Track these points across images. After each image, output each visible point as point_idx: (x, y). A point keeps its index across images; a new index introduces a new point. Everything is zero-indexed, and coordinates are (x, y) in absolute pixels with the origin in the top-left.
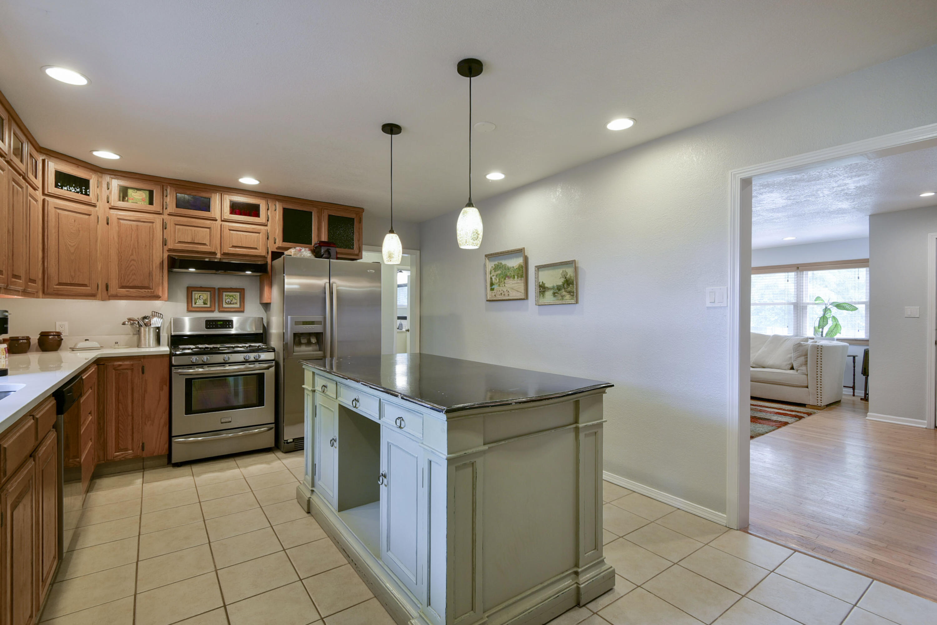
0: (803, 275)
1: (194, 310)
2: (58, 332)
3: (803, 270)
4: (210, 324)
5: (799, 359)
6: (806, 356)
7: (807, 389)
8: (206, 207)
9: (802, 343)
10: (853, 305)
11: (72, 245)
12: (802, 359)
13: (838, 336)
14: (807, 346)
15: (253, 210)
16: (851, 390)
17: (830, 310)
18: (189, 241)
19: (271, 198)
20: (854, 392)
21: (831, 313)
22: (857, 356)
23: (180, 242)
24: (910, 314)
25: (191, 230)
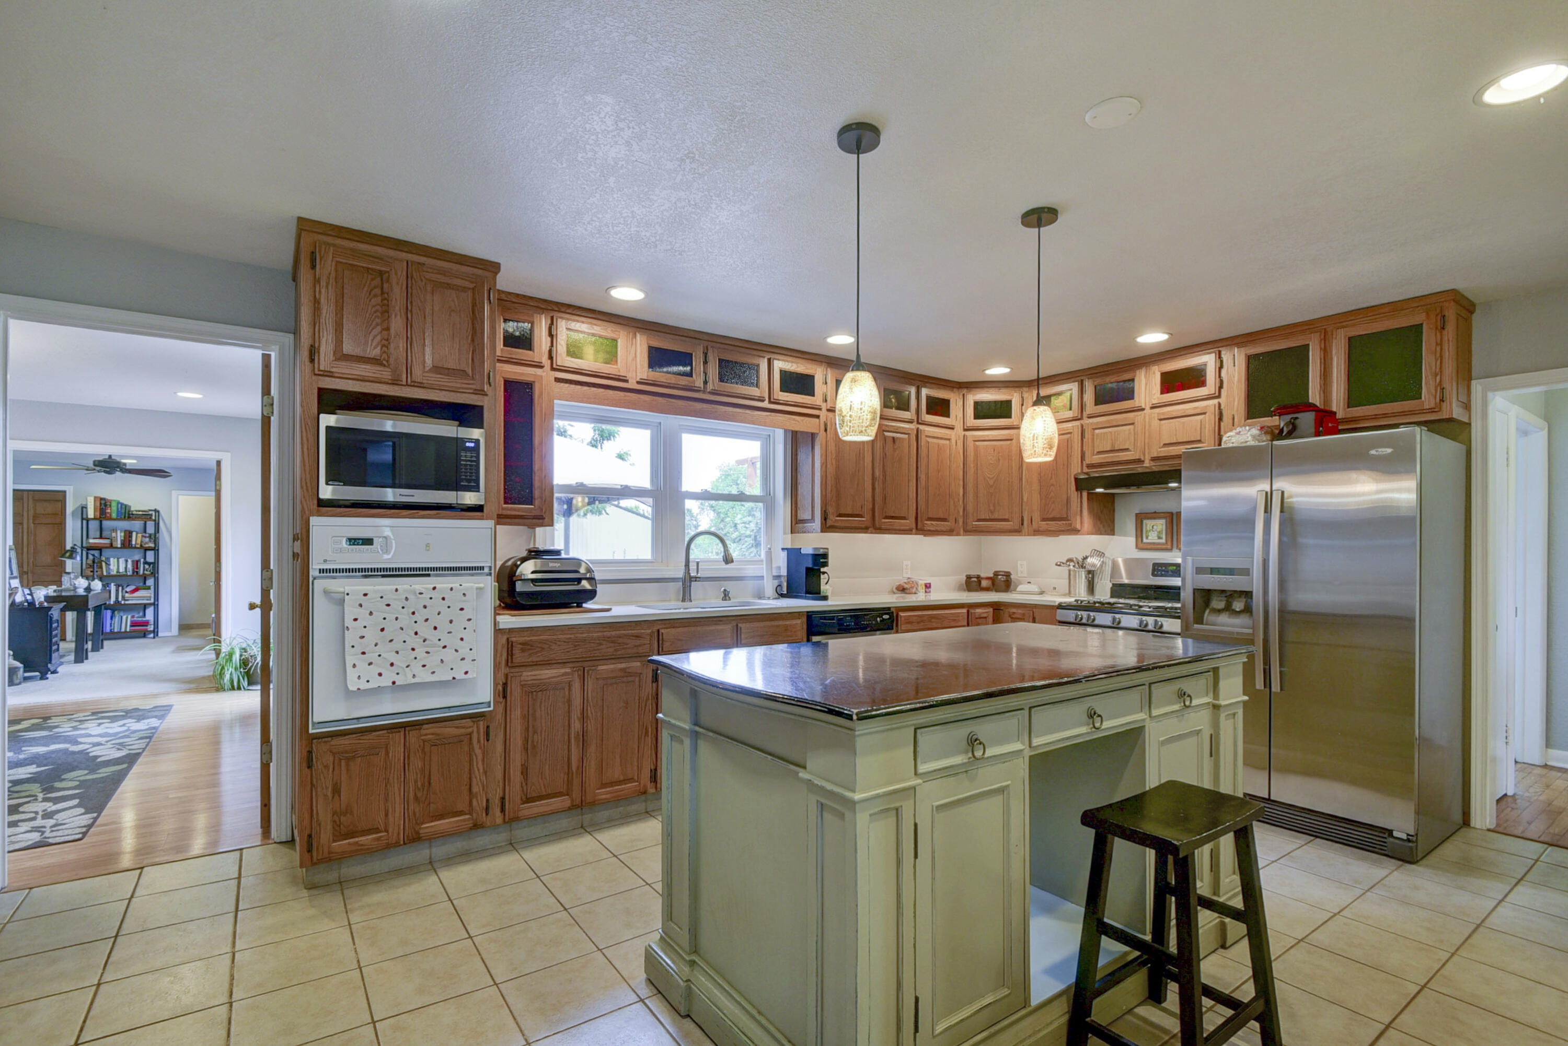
1: (1145, 547)
2: (1007, 572)
4: (1159, 569)
8: (1129, 395)
11: (991, 477)
15: (1193, 378)
18: (1108, 449)
19: (1226, 346)
23: (1099, 453)
25: (1111, 433)
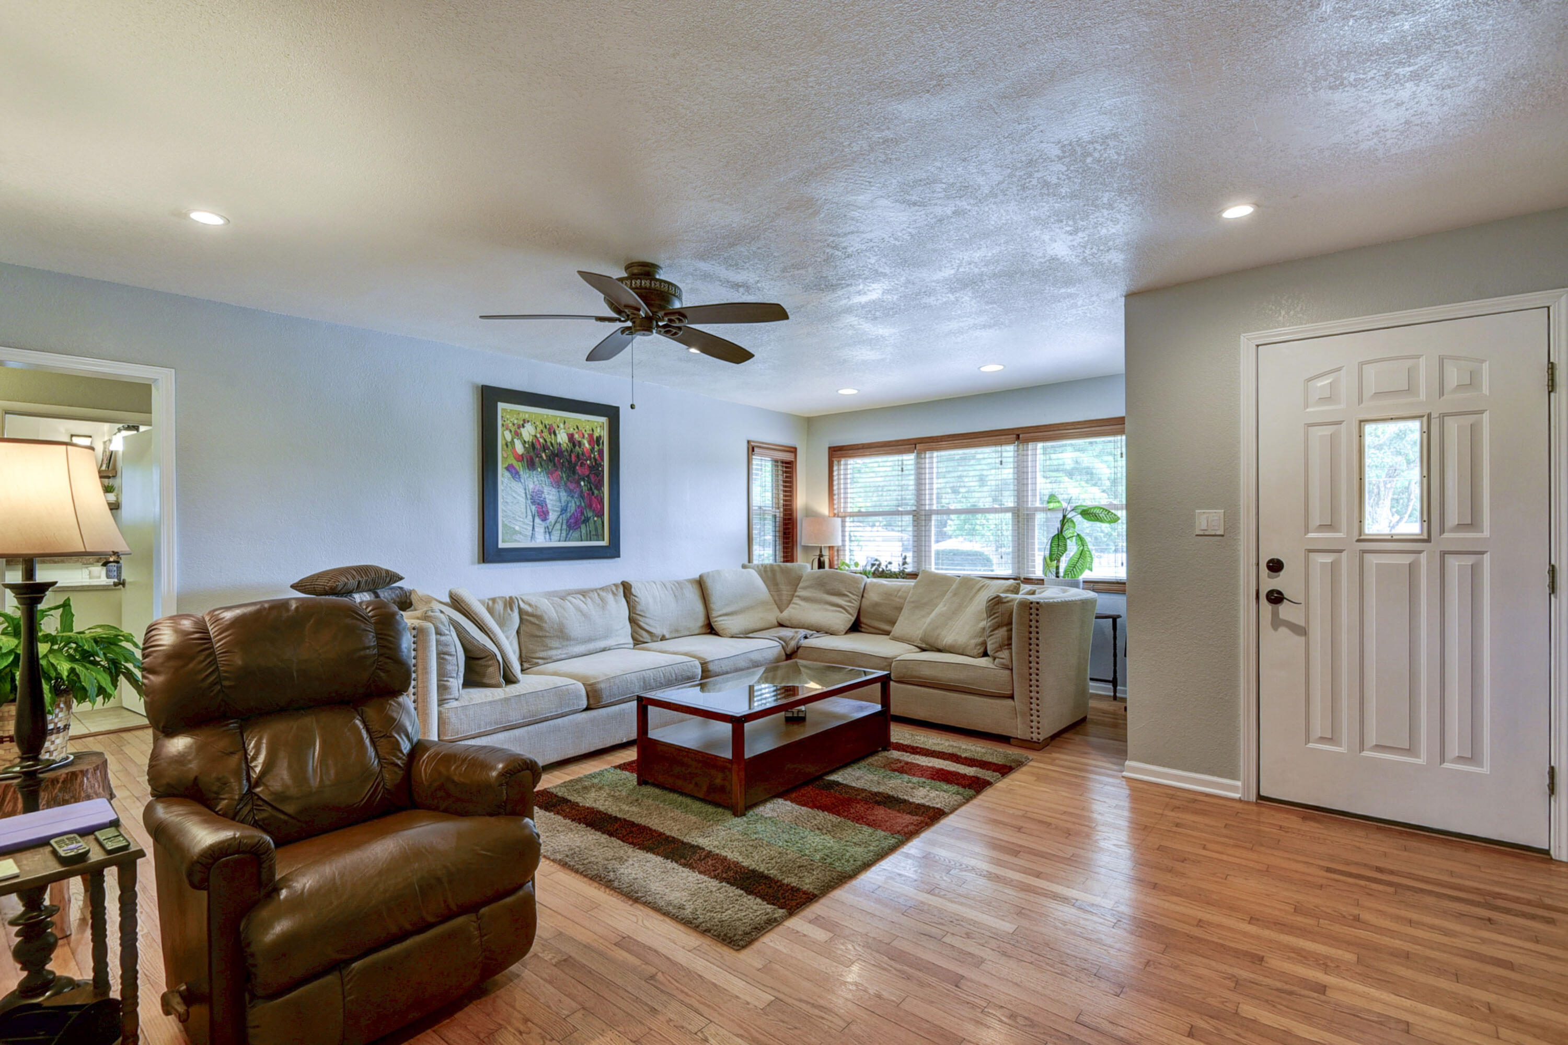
0: (1028, 450)
3: (1027, 441)
5: (996, 632)
6: (1009, 627)
7: (1009, 702)
9: (1003, 595)
10: (1113, 511)
12: (1002, 632)
13: (1087, 575)
14: (1010, 604)
16: (1110, 686)
17: (1072, 521)
20: (1115, 691)
21: (1074, 528)
22: (1119, 616)
24: (1205, 528)
